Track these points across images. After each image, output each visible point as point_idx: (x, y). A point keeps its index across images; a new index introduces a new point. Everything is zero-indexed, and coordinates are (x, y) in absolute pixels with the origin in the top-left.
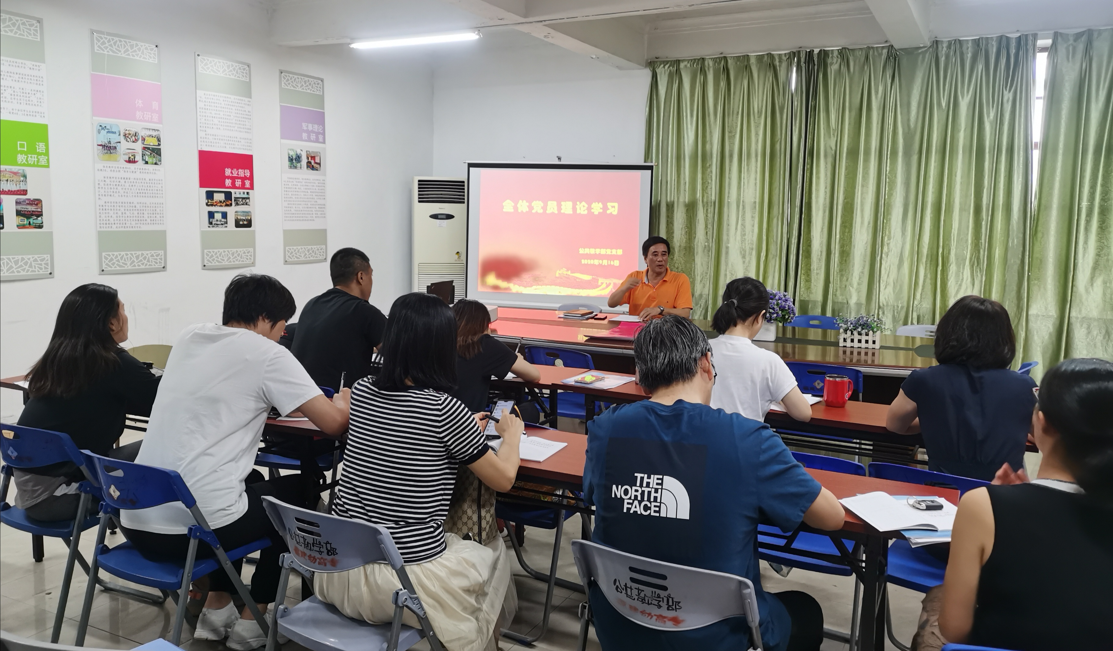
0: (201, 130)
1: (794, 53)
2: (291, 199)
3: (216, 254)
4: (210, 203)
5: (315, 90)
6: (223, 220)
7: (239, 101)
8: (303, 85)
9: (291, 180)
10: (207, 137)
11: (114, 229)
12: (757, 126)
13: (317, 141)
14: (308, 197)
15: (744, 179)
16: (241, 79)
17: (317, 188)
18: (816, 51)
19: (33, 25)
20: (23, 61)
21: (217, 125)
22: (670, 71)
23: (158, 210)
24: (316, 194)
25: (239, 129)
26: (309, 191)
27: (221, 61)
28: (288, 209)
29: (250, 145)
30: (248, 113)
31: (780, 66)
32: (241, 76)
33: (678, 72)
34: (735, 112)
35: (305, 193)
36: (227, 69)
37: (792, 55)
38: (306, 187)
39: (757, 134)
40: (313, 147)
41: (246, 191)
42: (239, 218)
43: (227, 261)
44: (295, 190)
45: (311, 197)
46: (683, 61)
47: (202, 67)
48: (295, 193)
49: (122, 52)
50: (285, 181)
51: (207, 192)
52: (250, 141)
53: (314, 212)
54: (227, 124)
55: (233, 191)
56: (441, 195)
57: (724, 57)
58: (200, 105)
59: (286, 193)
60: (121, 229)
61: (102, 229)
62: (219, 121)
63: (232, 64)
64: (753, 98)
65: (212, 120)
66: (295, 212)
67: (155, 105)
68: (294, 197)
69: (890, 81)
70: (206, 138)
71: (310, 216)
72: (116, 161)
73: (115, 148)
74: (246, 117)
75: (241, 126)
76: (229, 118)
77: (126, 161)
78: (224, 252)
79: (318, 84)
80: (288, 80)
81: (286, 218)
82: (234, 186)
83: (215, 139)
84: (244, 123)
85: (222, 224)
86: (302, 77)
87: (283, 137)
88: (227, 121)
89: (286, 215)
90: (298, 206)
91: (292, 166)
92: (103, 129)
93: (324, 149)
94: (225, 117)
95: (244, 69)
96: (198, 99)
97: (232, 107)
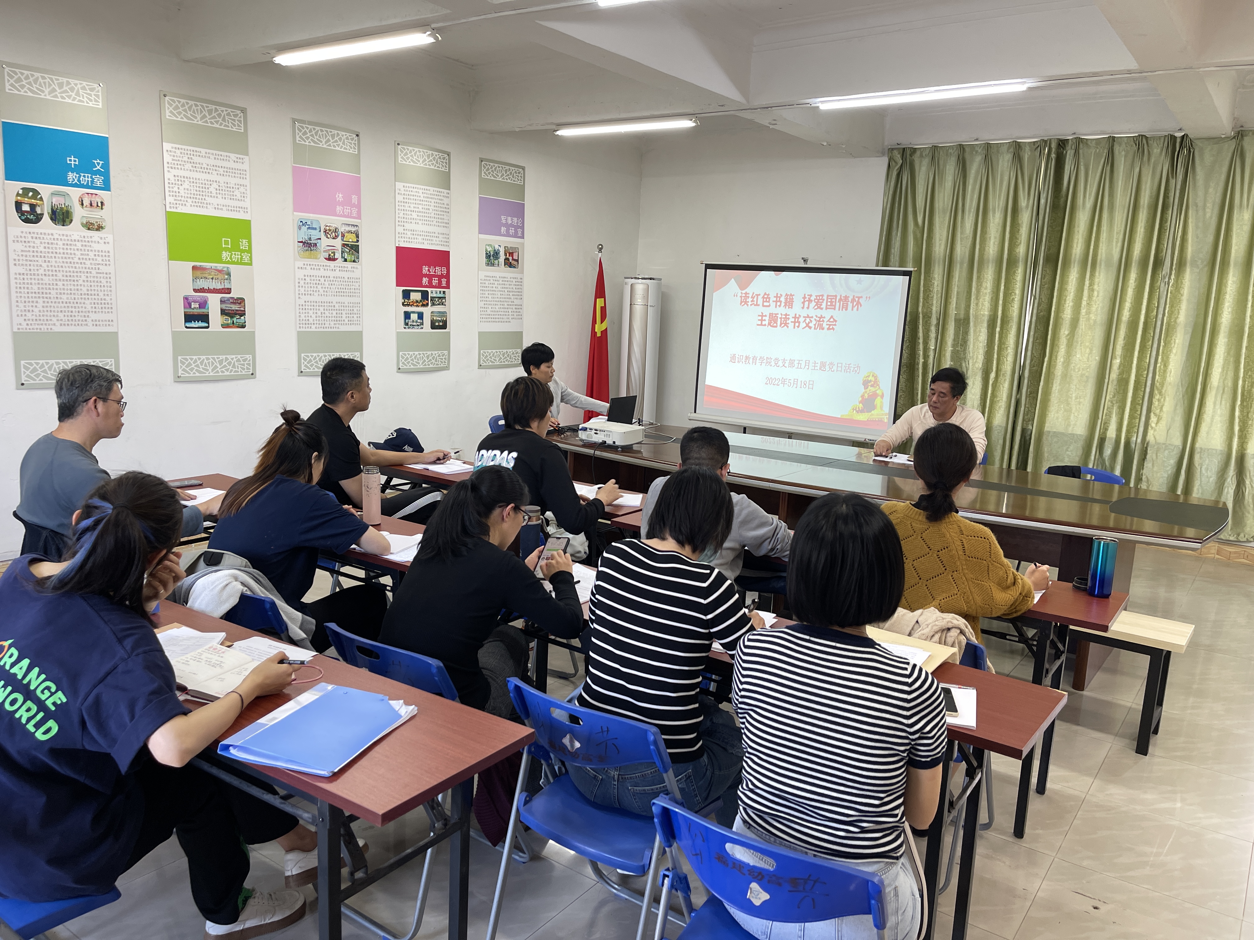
0: (399, 225)
2: (487, 300)
3: (412, 356)
8: (503, 175)
9: (488, 278)
10: (405, 232)
11: (313, 329)
13: (516, 236)
14: (505, 297)
17: (514, 287)
19: (238, 115)
20: (228, 154)
21: (416, 219)
23: (355, 309)
24: (514, 294)
25: (437, 224)
26: (506, 290)
27: (421, 150)
28: (484, 310)
30: (447, 207)
35: (502, 293)
36: (427, 159)
38: (504, 286)
40: (511, 242)
41: (442, 290)
43: (422, 363)
44: (491, 288)
45: (508, 297)
47: (402, 158)
48: (491, 292)
49: (324, 142)
50: (482, 279)
51: (403, 291)
52: (448, 237)
53: (510, 314)
54: (426, 218)
58: (398, 198)
59: (482, 293)
60: (320, 330)
61: (302, 330)
62: (418, 216)
63: (431, 153)
65: (411, 215)
66: (491, 313)
67: (354, 199)
68: (490, 296)
70: (404, 234)
71: (505, 317)
72: (316, 258)
73: (316, 245)
74: (445, 210)
75: (440, 221)
76: (428, 211)
77: (326, 259)
78: (420, 354)
81: (482, 320)
83: (413, 235)
84: (443, 217)
85: (418, 326)
86: (503, 166)
87: (480, 233)
89: (482, 317)
90: (494, 306)
92: (303, 225)
93: (523, 244)
94: (423, 210)
95: (444, 158)
96: (397, 192)
97: (430, 200)
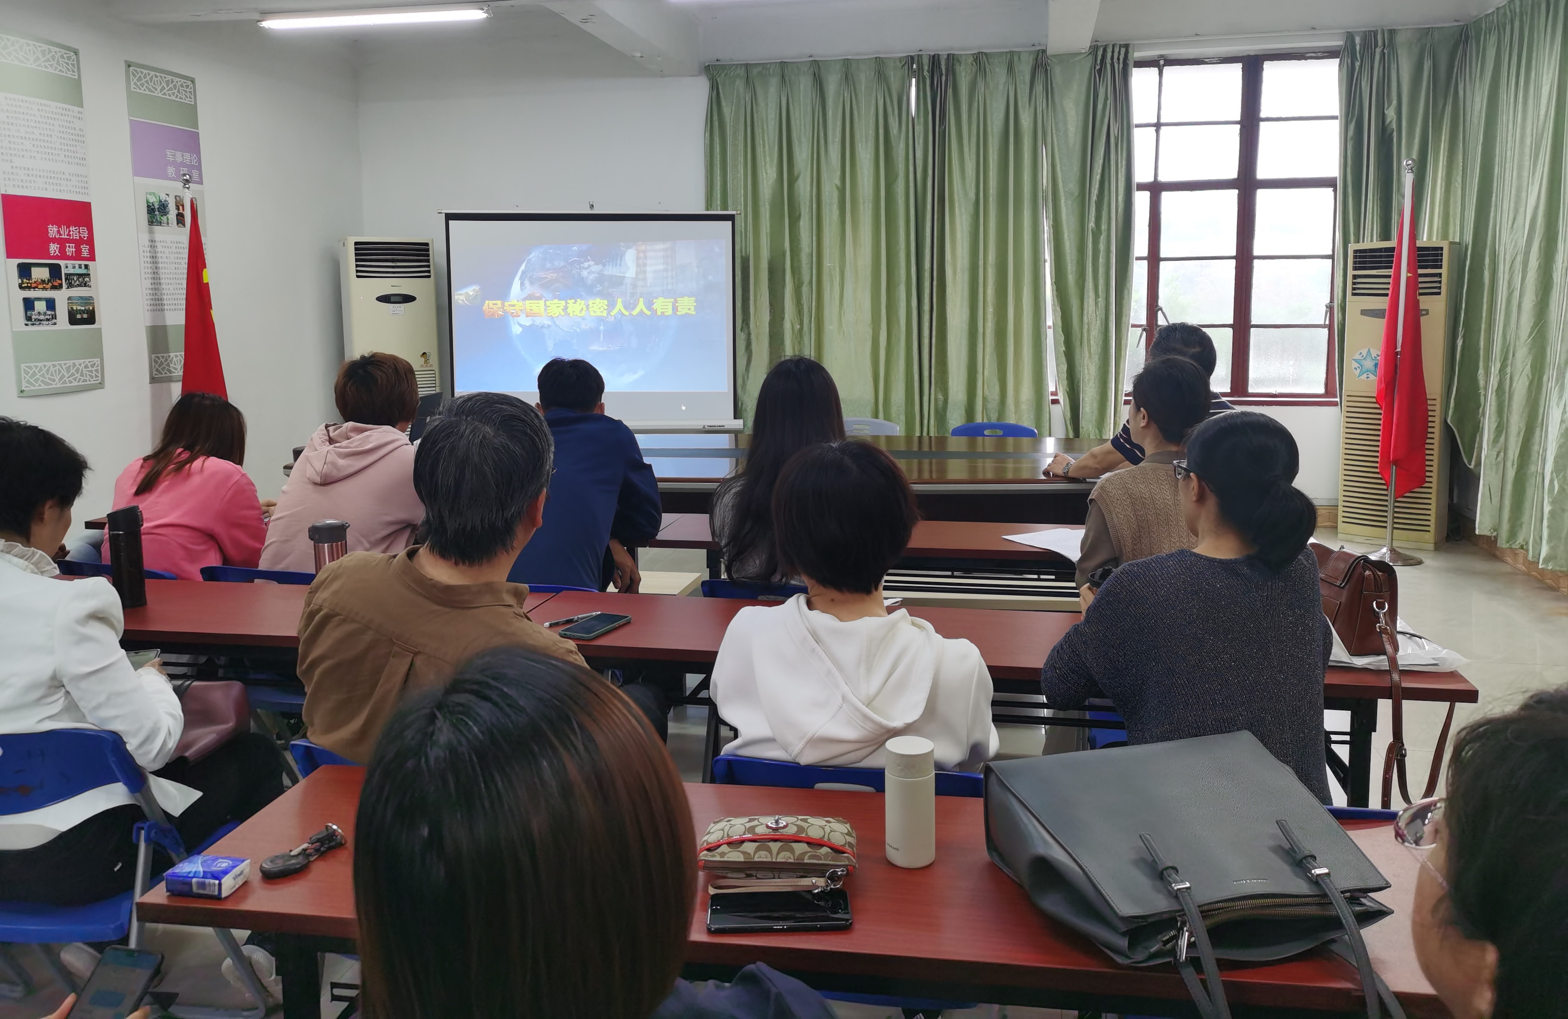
0: (4, 160)
1: (912, 58)
2: (155, 276)
3: (41, 370)
4: (26, 285)
5: (184, 97)
6: (49, 312)
7: (63, 112)
8: (163, 88)
16: (65, 74)
18: (943, 55)
25: (67, 159)
27: (31, 42)
29: (86, 185)
30: (80, 133)
31: (893, 74)
32: (64, 69)
33: (749, 80)
34: (833, 140)
35: (177, 266)
36: (40, 56)
38: (178, 256)
41: (83, 263)
42: (75, 309)
43: (60, 381)
44: (161, 260)
46: (756, 65)
48: (161, 266)
51: (20, 266)
52: (85, 179)
54: (46, 150)
55: (62, 263)
57: (815, 60)
62: (34, 145)
63: (48, 49)
64: (857, 121)
74: (77, 138)
75: (70, 154)
76: (49, 139)
78: (54, 366)
79: (187, 86)
80: (140, 79)
82: (63, 256)
83: (28, 175)
84: (74, 149)
86: (163, 75)
87: (136, 172)
88: (46, 144)
90: (167, 286)
91: (154, 221)
94: (43, 138)
95: (69, 58)
97: (52, 121)
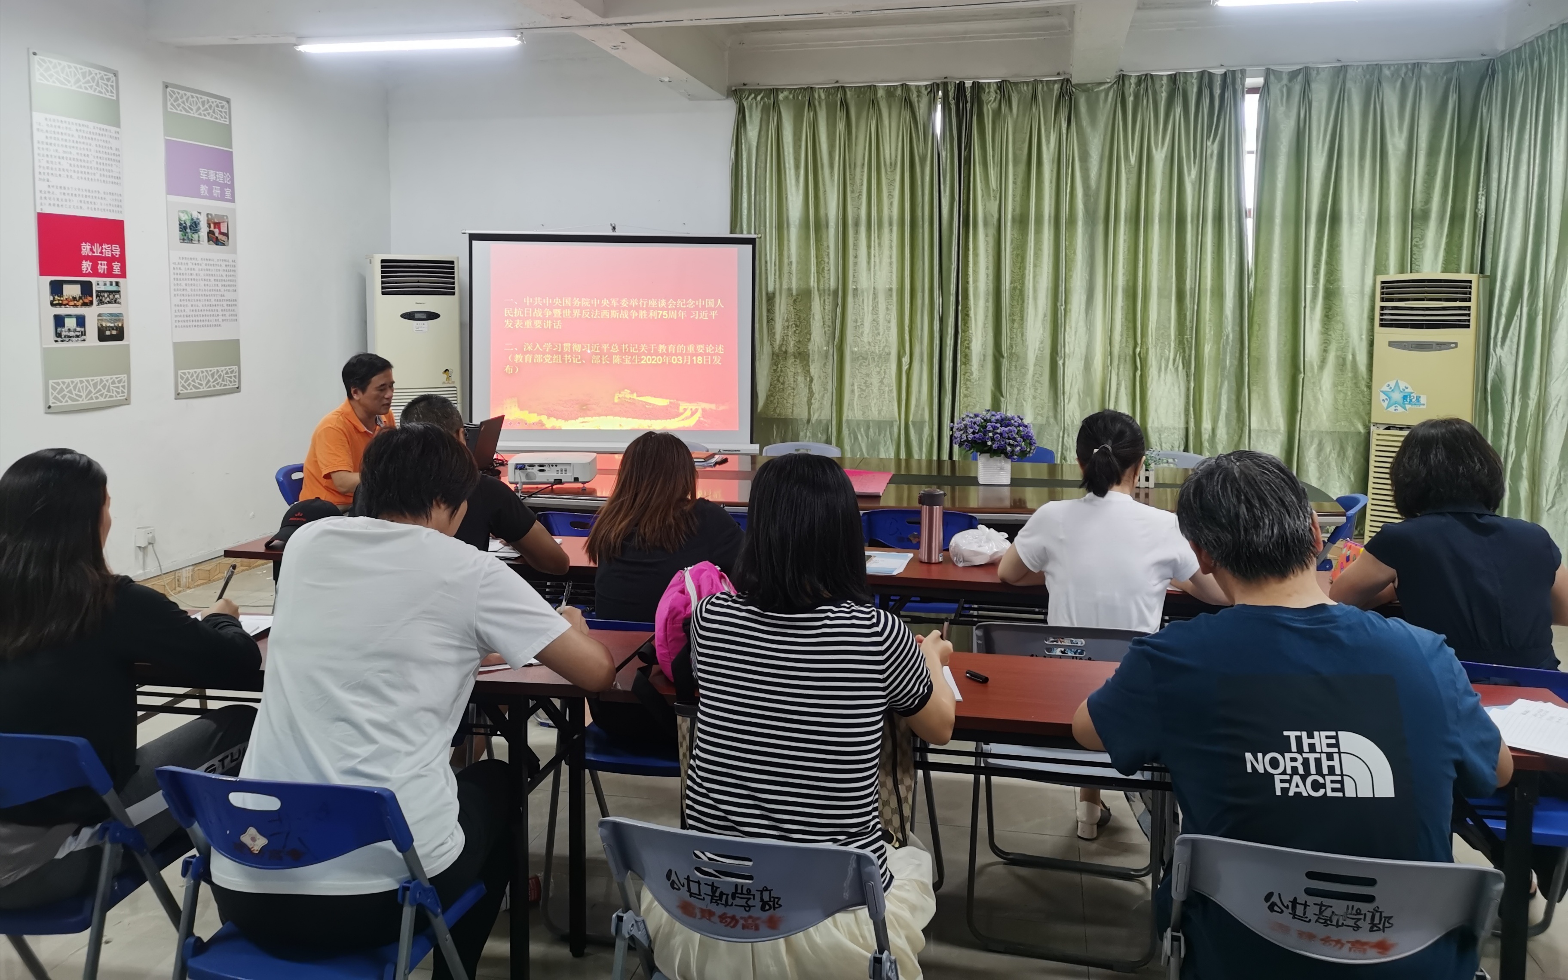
0: (40, 179)
1: (938, 85)
2: (184, 293)
3: (68, 386)
4: (57, 302)
5: (219, 117)
6: (78, 329)
7: (101, 132)
8: (199, 108)
9: (184, 261)
10: (51, 190)
12: (891, 183)
13: (222, 198)
14: (211, 288)
15: (874, 256)
16: (104, 95)
17: (224, 274)
18: (968, 84)
21: (67, 170)
22: (764, 103)
24: (223, 283)
25: (103, 178)
26: (212, 278)
27: (72, 65)
28: (180, 308)
29: (120, 204)
30: (115, 152)
31: (918, 102)
32: (104, 91)
33: (776, 105)
34: (859, 163)
35: (206, 283)
36: (81, 78)
37: (933, 89)
38: (208, 272)
39: (890, 195)
40: (217, 207)
41: (114, 280)
42: (104, 325)
43: (86, 397)
44: (190, 277)
45: (216, 288)
46: (783, 90)
47: (42, 75)
48: (190, 282)
50: (174, 263)
51: (52, 283)
52: (119, 198)
53: (220, 313)
54: (83, 170)
55: (93, 280)
56: (418, 282)
57: (842, 87)
58: (38, 136)
59: (176, 282)
62: (71, 165)
63: (90, 71)
64: (883, 145)
65: (60, 163)
66: (191, 313)
68: (189, 288)
69: (1066, 125)
70: (49, 192)
71: (214, 318)
74: (113, 157)
75: (106, 173)
76: (86, 159)
79: (223, 107)
81: (177, 324)
82: (95, 273)
83: (64, 194)
84: (110, 168)
85: (77, 336)
86: (199, 96)
87: (170, 191)
88: (83, 164)
89: (177, 319)
90: (196, 303)
91: (186, 238)
93: (234, 211)
94: (79, 157)
95: (108, 80)
96: (35, 126)
97: (90, 141)
